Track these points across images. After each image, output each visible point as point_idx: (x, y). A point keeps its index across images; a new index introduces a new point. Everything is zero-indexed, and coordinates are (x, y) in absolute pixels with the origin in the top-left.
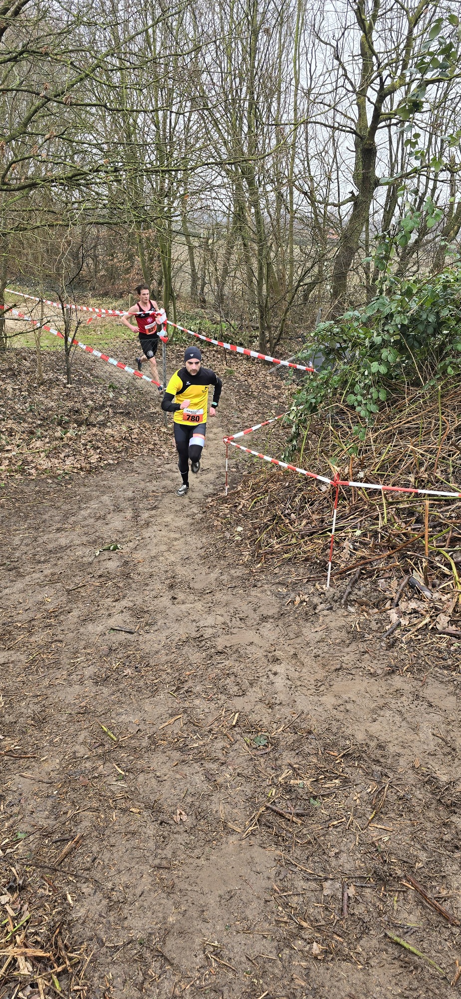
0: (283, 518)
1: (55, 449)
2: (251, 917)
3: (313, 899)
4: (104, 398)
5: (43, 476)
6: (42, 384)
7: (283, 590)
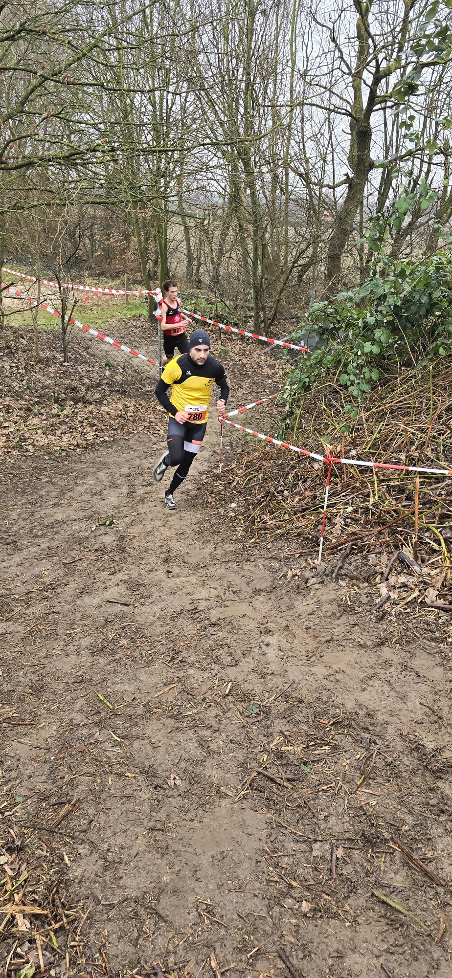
0: (276, 494)
1: (52, 425)
2: (242, 877)
3: (303, 860)
4: (100, 376)
5: (40, 453)
6: (39, 362)
7: (276, 565)
